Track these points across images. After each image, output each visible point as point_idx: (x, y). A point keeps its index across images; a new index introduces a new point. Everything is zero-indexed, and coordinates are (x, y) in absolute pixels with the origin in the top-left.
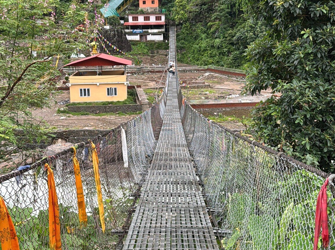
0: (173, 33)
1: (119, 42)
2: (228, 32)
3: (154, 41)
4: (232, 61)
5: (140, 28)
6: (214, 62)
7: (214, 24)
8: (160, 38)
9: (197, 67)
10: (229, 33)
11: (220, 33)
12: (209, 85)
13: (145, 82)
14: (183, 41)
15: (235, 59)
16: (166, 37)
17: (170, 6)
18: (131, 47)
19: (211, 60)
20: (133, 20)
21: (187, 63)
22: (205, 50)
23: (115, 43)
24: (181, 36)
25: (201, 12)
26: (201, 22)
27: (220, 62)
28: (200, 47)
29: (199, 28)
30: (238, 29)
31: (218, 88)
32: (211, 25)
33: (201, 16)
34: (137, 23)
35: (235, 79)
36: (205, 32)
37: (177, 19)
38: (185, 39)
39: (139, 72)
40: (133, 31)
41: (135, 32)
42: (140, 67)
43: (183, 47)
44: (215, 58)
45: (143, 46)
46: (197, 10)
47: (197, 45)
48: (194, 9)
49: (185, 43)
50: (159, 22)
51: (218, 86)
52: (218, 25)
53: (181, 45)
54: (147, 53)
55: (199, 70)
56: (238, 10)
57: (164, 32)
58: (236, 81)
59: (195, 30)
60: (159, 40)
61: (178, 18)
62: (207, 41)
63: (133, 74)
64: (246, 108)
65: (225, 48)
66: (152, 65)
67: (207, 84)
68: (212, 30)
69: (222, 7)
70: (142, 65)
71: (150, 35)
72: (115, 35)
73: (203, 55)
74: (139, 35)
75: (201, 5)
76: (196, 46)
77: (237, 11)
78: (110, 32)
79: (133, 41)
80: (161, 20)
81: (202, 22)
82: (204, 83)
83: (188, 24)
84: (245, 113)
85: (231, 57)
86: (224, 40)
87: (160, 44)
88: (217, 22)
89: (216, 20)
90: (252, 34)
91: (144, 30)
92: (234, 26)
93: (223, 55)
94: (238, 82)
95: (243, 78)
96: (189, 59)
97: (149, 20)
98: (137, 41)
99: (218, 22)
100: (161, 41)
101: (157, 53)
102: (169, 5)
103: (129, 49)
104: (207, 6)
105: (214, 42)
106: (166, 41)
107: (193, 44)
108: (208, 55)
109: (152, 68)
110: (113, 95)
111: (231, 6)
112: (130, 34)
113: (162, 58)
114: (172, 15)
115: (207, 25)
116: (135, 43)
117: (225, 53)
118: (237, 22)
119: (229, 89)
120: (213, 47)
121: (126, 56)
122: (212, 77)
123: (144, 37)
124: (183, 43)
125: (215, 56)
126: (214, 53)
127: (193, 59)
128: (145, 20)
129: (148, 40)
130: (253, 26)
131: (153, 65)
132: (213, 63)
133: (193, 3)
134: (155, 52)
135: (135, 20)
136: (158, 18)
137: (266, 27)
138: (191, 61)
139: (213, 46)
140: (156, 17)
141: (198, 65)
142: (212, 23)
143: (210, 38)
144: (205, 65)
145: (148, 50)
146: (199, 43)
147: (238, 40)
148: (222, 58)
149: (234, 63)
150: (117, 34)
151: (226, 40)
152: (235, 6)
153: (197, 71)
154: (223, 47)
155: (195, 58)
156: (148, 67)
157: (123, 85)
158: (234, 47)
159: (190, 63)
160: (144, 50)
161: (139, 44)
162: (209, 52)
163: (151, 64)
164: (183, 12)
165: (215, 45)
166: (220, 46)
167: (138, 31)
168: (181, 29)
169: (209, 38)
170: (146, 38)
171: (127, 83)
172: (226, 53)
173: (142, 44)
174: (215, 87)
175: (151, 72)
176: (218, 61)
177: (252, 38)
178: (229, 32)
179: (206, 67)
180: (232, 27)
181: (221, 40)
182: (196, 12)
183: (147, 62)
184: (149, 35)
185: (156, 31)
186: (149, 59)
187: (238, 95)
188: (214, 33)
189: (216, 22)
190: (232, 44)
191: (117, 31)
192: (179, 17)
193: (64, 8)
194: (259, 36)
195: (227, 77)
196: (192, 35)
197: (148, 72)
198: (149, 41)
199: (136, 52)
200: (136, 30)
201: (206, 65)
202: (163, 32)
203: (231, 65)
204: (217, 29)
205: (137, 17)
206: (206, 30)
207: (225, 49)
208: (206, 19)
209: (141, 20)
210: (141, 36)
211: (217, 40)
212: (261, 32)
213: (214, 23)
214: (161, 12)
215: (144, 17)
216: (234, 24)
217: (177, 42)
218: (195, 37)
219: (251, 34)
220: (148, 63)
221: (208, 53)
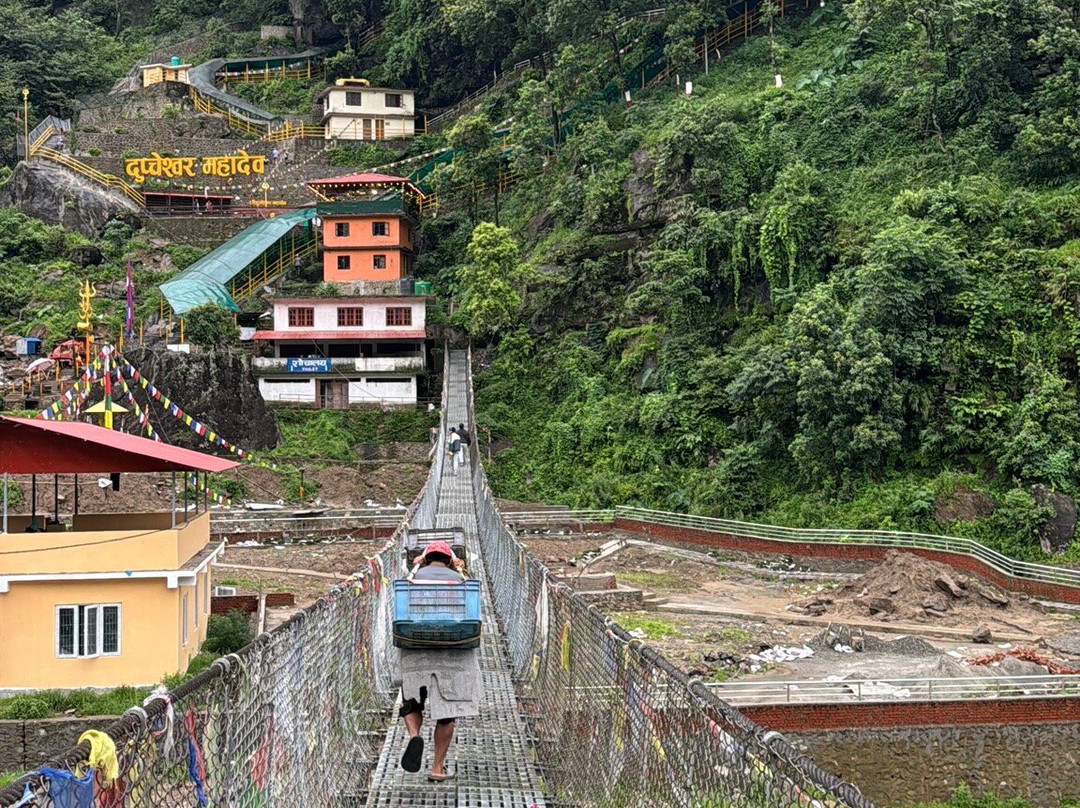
0: (460, 371)
1: (224, 406)
2: (699, 363)
3: (376, 406)
4: (725, 489)
5: (319, 353)
6: (640, 491)
7: (634, 336)
8: (404, 394)
9: (568, 515)
10: (709, 368)
11: (663, 368)
12: (639, 597)
13: (319, 579)
14: (501, 405)
15: (741, 477)
16: (429, 387)
17: (447, 278)
18: (275, 429)
19: (628, 486)
20: (292, 323)
21: (522, 498)
22: (598, 443)
23: (207, 409)
24: (492, 387)
25: (575, 288)
26: (578, 328)
27: (672, 491)
28: (576, 429)
29: (572, 351)
30: (746, 348)
31: (682, 611)
32: (624, 340)
33: (579, 304)
34: (307, 333)
35: (749, 567)
36: (595, 368)
37: (478, 313)
38: (509, 397)
39: (302, 533)
40: (290, 363)
41: (299, 367)
42: (308, 511)
43: (501, 432)
44: (647, 477)
45: (330, 425)
46: (563, 280)
47: (564, 421)
48: (547, 274)
49: (510, 413)
50: (399, 330)
51: (679, 601)
52: (653, 338)
53: (494, 423)
54: (346, 453)
55: (575, 528)
56: (741, 272)
57: (422, 371)
58: (755, 576)
59: (551, 362)
60: (399, 401)
61: (479, 307)
62: (608, 405)
63: (268, 541)
64: (904, 736)
65: (692, 429)
66: (365, 506)
67: (628, 589)
68: (627, 358)
69: (674, 256)
70: (318, 502)
71: (363, 380)
72: (206, 376)
73: (589, 464)
74: (313, 382)
75: (579, 260)
76: (560, 424)
77: (737, 275)
78: (189, 363)
79: (288, 404)
80: (408, 323)
81: (582, 328)
82: (612, 583)
83: (522, 334)
84: (904, 766)
85: (721, 468)
86: (685, 398)
87: (401, 420)
88: (648, 326)
89: (642, 319)
90: (820, 362)
91: (334, 361)
92: (726, 340)
93: (681, 463)
94: (772, 585)
95: (791, 562)
96: (528, 482)
97: (360, 323)
98: (306, 406)
99: (650, 327)
100: (406, 406)
101: (389, 458)
102: (444, 272)
103: (267, 439)
104: (603, 260)
105: (638, 408)
106: (431, 407)
107: (545, 418)
108: (611, 465)
109: (364, 513)
110: (92, 649)
111: (711, 254)
112: (276, 376)
113: (412, 476)
114: (456, 306)
115: (604, 341)
116: (295, 413)
117: (690, 451)
118: (737, 325)
119: (740, 617)
120: (634, 427)
121: (249, 462)
122: (640, 559)
123: (336, 390)
124: (502, 416)
125: (645, 468)
126: (640, 454)
127: (547, 483)
128: (341, 323)
129: (351, 400)
130: (824, 327)
131: (370, 503)
132: (636, 496)
133: (543, 253)
134: (383, 451)
135: (302, 324)
136: (396, 316)
137: (884, 332)
138: (536, 489)
139: (636, 424)
140: (389, 311)
141: (570, 504)
142: (625, 332)
143: (619, 390)
144: (600, 507)
145: (351, 443)
146: (573, 412)
147: (749, 394)
148: (677, 474)
149: (737, 497)
150: (218, 375)
151: (691, 397)
152: (726, 255)
153: (567, 533)
154: (679, 425)
155: (554, 480)
156: (346, 511)
157: (156, 589)
158: (734, 426)
159: (533, 497)
160: (332, 441)
161: (315, 417)
162: (619, 451)
163: (360, 500)
164: (501, 284)
165: (643, 418)
166: (666, 424)
167: (312, 363)
168: (490, 358)
169: (613, 393)
170: (345, 394)
171: (181, 579)
172: (696, 454)
173: (323, 415)
174: (669, 605)
175: (357, 533)
176: (660, 489)
177: (820, 381)
178: (706, 362)
179: (607, 515)
180: (718, 341)
181: (671, 397)
182: (556, 286)
183: (343, 494)
184: (358, 380)
185: (386, 364)
186: (349, 478)
187: (807, 652)
188: (636, 370)
189: (644, 328)
190: (723, 414)
191: (217, 360)
192: (485, 303)
193: (14, 282)
194: (852, 371)
195: (708, 557)
196: (541, 382)
197: (342, 531)
198: (354, 406)
199: (297, 451)
200: (301, 361)
201: (608, 504)
202: (417, 369)
203: (722, 506)
204: (650, 354)
205: (311, 311)
206: (599, 358)
207: (691, 437)
208: (600, 315)
209: (326, 322)
210: (323, 386)
211: (654, 398)
212: (861, 356)
213: (635, 330)
214: (410, 292)
215: (340, 311)
216: (723, 332)
217: (478, 410)
218: (555, 391)
219: (815, 361)
220: (348, 497)
221: (611, 454)
